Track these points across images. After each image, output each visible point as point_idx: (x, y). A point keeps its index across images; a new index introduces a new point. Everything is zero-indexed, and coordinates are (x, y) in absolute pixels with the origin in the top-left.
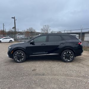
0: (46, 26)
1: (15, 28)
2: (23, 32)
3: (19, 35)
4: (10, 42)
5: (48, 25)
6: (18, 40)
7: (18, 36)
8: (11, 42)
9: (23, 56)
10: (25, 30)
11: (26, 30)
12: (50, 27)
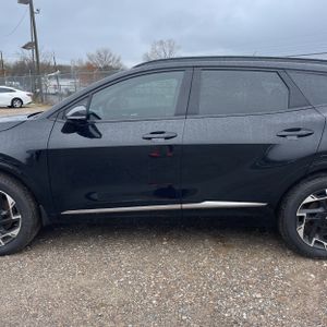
0: (161, 43)
1: (33, 45)
2: (76, 68)
3: (56, 77)
4: (12, 107)
5: (170, 41)
6: (52, 98)
7: (54, 82)
8: (17, 104)
9: (15, 211)
10: (80, 61)
11: (85, 60)
12: (179, 48)
